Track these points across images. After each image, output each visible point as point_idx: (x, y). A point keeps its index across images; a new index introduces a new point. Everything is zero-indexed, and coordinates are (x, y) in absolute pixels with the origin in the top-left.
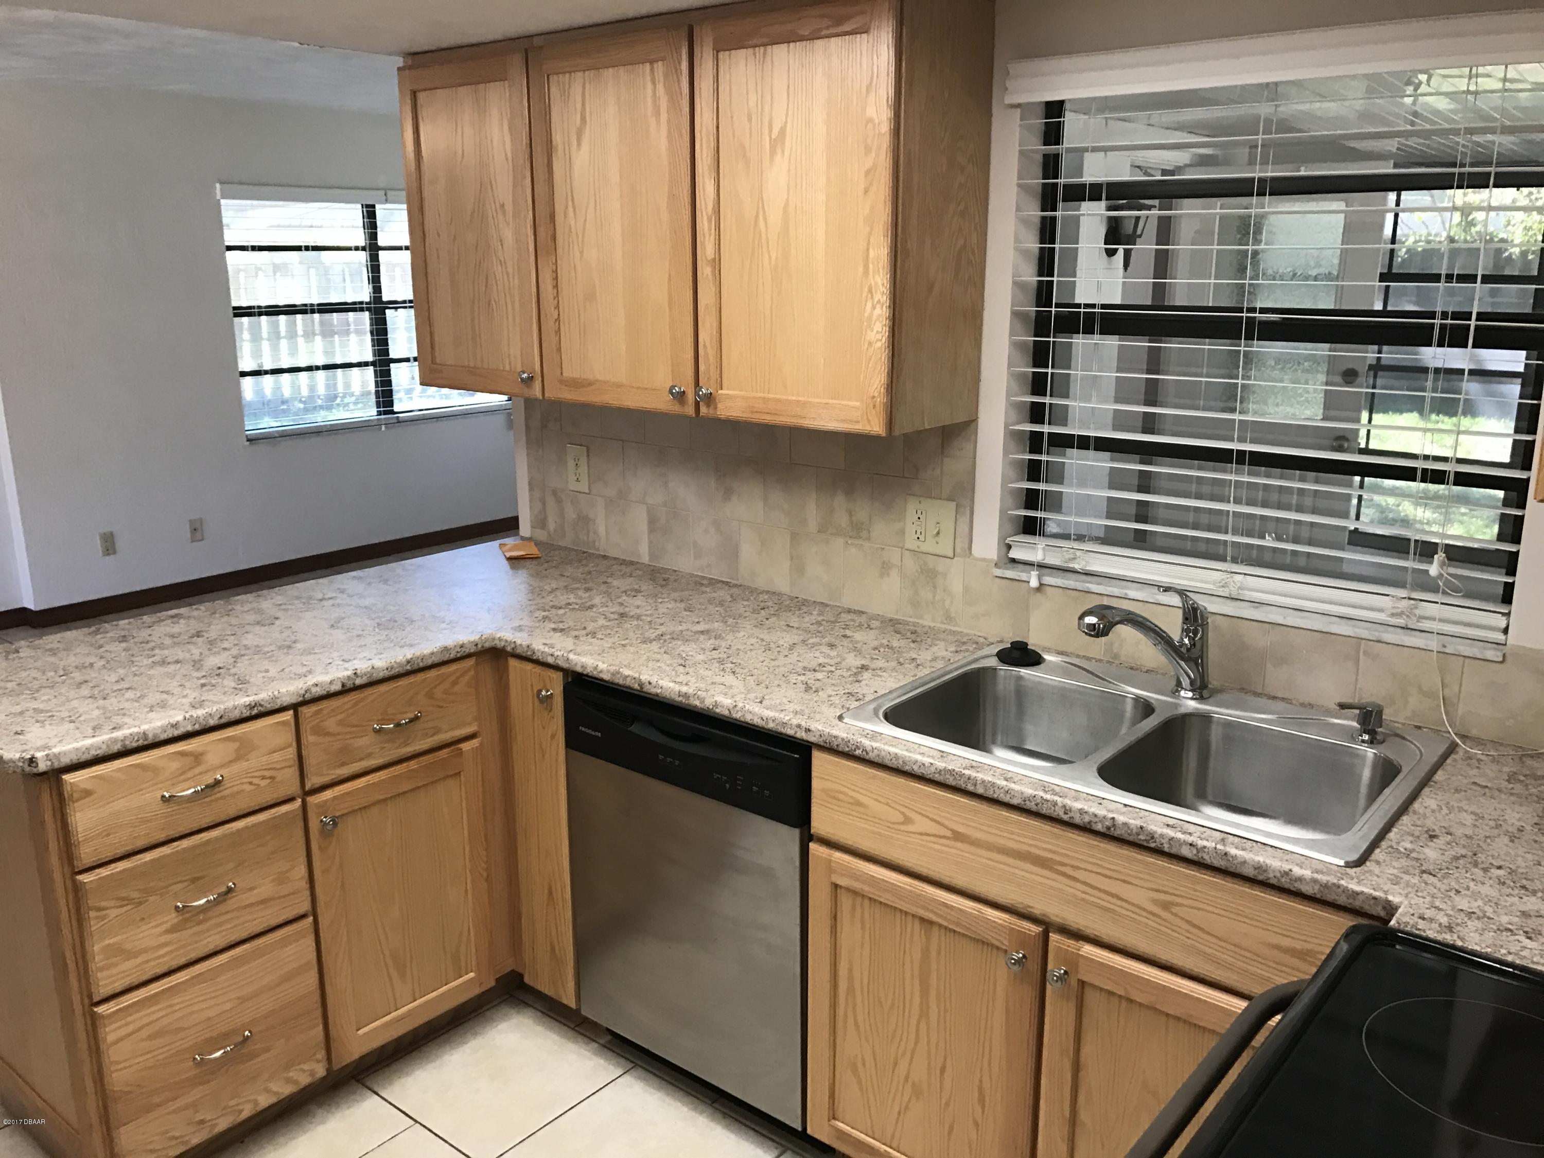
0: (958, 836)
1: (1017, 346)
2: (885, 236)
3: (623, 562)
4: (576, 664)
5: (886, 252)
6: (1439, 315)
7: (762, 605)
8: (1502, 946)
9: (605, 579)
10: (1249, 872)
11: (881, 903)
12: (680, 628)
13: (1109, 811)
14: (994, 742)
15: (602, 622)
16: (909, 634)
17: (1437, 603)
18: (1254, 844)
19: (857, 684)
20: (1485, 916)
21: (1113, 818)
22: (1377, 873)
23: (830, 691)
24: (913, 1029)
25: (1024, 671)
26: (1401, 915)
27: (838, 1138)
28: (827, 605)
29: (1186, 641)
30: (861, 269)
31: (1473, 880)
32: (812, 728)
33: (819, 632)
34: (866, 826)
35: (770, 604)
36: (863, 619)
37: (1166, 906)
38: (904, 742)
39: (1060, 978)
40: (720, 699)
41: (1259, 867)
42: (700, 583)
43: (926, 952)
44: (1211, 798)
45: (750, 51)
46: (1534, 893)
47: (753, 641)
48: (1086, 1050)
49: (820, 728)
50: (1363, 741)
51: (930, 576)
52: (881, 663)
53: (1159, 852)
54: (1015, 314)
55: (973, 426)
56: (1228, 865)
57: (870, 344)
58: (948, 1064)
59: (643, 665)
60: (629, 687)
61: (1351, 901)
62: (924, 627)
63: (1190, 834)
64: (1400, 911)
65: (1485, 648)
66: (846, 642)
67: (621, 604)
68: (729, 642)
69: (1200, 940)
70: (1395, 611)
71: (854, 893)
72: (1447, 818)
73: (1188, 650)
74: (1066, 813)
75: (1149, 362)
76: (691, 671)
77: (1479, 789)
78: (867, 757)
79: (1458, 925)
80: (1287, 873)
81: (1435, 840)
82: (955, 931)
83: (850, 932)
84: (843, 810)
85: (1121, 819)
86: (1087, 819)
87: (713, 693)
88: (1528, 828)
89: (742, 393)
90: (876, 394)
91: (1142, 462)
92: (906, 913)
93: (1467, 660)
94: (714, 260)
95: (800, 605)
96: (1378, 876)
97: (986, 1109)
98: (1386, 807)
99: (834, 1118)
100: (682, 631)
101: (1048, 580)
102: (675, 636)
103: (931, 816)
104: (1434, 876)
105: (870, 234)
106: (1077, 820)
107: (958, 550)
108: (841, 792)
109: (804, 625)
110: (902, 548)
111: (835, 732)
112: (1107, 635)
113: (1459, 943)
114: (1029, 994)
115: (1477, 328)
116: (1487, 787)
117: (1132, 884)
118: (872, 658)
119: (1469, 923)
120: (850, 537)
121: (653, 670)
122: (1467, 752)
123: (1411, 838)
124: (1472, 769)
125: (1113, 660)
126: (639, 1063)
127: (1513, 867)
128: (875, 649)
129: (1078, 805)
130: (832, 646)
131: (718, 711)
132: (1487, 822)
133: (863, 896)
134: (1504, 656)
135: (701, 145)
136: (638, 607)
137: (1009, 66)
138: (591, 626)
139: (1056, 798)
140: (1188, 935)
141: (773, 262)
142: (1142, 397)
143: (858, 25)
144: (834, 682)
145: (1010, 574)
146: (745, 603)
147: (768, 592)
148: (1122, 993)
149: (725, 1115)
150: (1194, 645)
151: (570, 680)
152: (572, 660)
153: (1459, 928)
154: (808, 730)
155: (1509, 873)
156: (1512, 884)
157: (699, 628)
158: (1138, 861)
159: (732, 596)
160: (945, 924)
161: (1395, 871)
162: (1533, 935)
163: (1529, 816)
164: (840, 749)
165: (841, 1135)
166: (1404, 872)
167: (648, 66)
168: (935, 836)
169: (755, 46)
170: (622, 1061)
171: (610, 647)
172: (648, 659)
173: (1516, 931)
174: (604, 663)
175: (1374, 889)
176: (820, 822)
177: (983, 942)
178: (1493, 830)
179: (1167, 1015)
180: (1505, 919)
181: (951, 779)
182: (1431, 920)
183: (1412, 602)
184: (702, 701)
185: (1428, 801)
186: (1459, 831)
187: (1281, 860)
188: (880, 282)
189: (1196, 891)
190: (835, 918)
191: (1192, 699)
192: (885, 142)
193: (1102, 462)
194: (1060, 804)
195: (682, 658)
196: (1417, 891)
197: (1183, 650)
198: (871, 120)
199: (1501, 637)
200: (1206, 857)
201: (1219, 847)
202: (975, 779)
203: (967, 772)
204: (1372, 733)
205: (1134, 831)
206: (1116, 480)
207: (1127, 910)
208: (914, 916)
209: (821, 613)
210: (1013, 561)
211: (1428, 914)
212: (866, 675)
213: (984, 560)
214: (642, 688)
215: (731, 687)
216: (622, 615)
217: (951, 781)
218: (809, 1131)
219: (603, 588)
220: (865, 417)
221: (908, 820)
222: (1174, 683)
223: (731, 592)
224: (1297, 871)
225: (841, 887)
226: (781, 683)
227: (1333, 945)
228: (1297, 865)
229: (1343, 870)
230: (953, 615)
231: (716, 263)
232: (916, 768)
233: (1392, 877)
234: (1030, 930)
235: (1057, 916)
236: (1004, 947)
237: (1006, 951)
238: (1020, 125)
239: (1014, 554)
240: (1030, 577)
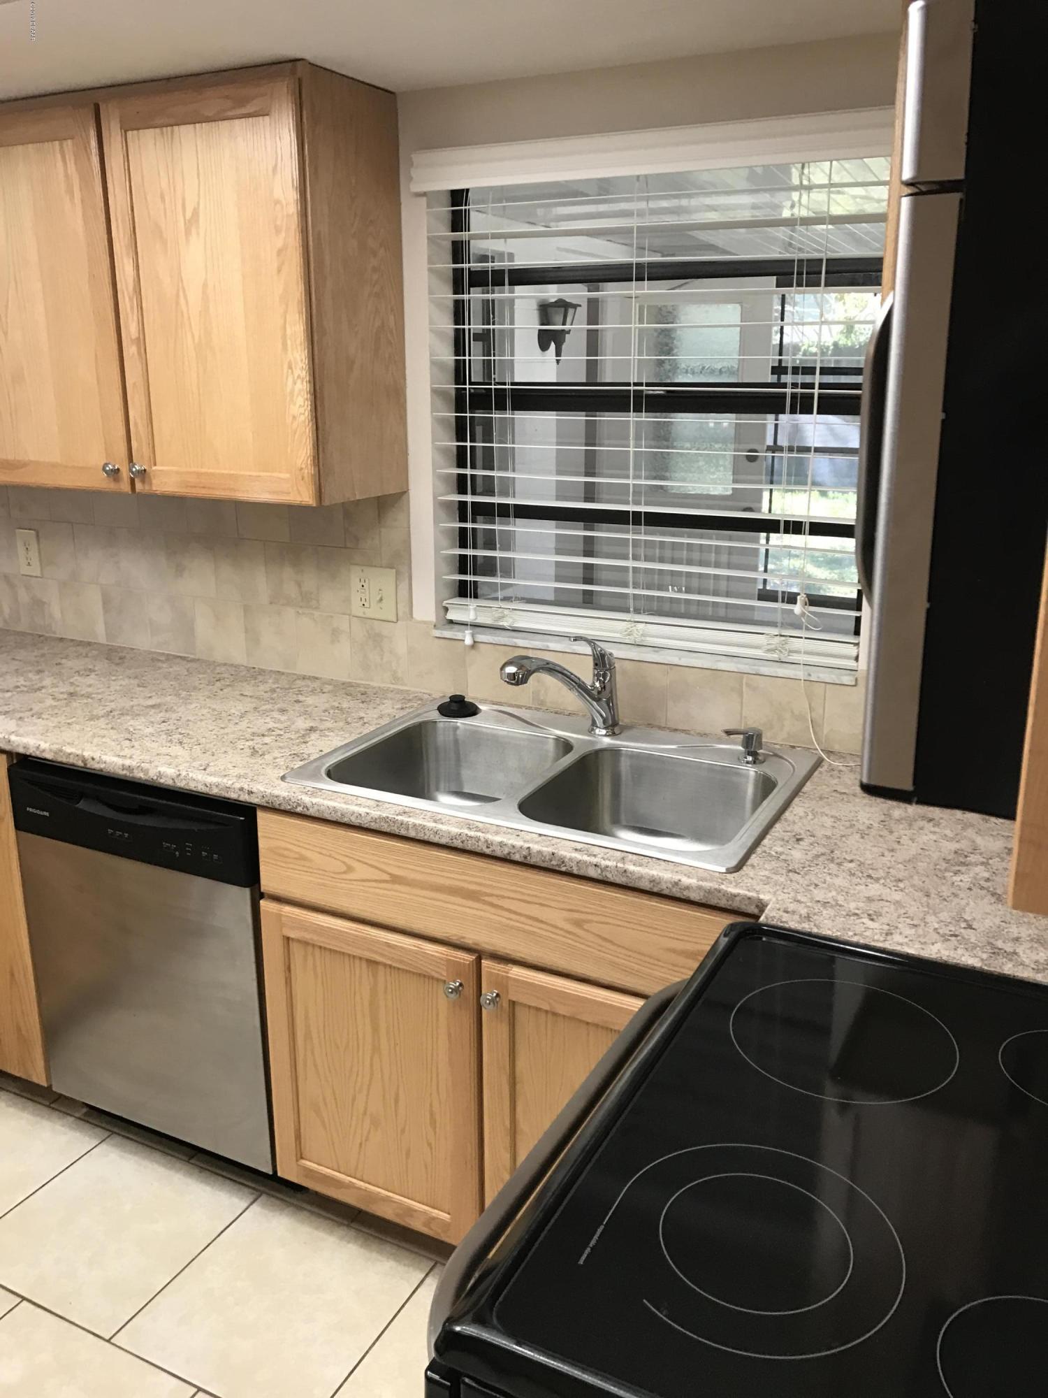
0: (396, 879)
1: (442, 421)
2: (300, 313)
3: (81, 643)
4: (18, 746)
5: (302, 328)
6: (789, 385)
7: (218, 676)
8: (849, 929)
9: (59, 661)
10: (645, 885)
11: (330, 950)
12: (132, 703)
13: (525, 841)
14: (437, 789)
15: (50, 702)
16: (359, 695)
17: (801, 638)
18: (650, 860)
19: (304, 746)
20: (837, 904)
21: (529, 848)
22: (752, 876)
23: (276, 754)
24: (367, 1063)
25: (460, 722)
26: (769, 910)
27: (306, 1176)
28: (283, 674)
29: (597, 684)
30: (280, 346)
31: (830, 874)
32: (254, 790)
33: (273, 699)
34: (311, 879)
35: (226, 675)
36: (316, 684)
37: (578, 924)
38: (343, 796)
39: (493, 1001)
40: (163, 769)
41: (653, 881)
42: (155, 659)
43: (374, 991)
44: (624, 823)
45: (158, 130)
46: (877, 880)
47: (205, 711)
48: (520, 1064)
49: (262, 789)
50: (748, 762)
51: (376, 639)
52: (329, 724)
53: (569, 875)
54: (435, 392)
55: (404, 497)
56: (628, 881)
57: (294, 417)
58: (401, 1092)
59: (88, 742)
60: (73, 765)
61: (730, 903)
62: (374, 688)
63: (595, 856)
64: (769, 907)
65: (842, 675)
66: (297, 707)
67: (72, 684)
68: (180, 714)
69: (610, 952)
70: (769, 647)
71: (305, 943)
72: (812, 822)
73: (599, 693)
74: (488, 847)
75: (587, 438)
76: (136, 744)
77: (838, 795)
78: (308, 813)
79: (815, 914)
80: (676, 884)
81: (801, 843)
82: (399, 969)
83: (304, 981)
84: (291, 866)
85: (535, 847)
86: (506, 851)
87: (156, 763)
88: (876, 825)
89: (175, 468)
90: (304, 466)
91: (586, 529)
92: (354, 957)
93: (828, 686)
94: (138, 338)
95: (256, 674)
96: (752, 878)
97: (437, 1130)
98: (762, 817)
99: (302, 1158)
100: (132, 706)
101: (480, 638)
102: (125, 711)
103: (370, 862)
104: (799, 874)
105: (286, 312)
106: (499, 853)
107: (400, 614)
108: (286, 849)
109: (258, 694)
110: (349, 615)
111: (276, 792)
112: (526, 682)
113: (815, 930)
114: (467, 1019)
115: (820, 396)
116: (845, 793)
117: (550, 907)
118: (321, 720)
119: (825, 912)
120: (301, 607)
121: (98, 745)
122: (830, 765)
123: (782, 843)
124: (834, 779)
125: (539, 705)
126: (116, 1130)
127: (862, 860)
128: (325, 711)
129: (498, 839)
130: (283, 711)
131: (162, 781)
132: (844, 823)
133: (314, 946)
134: (856, 680)
135: (117, 227)
136: (90, 686)
137: (412, 156)
138: (36, 708)
139: (479, 834)
140: (600, 948)
141: (196, 341)
142: (583, 470)
143: (257, 109)
144: (281, 745)
145: (448, 634)
146: (201, 676)
147: (225, 664)
148: (546, 1007)
149: (202, 1169)
150: (604, 687)
151: (15, 761)
152: (13, 742)
153: (816, 917)
154: (250, 793)
155: (859, 865)
156: (860, 875)
157: (150, 702)
158: (554, 885)
159: (188, 671)
160: (389, 962)
161: (767, 873)
162: (875, 917)
163: (877, 815)
164: (282, 808)
165: (309, 1173)
166: (774, 873)
167: (57, 143)
168: (376, 881)
169: (161, 126)
170: (98, 1130)
171: (54, 727)
172: (94, 736)
173: (862, 916)
174: (46, 742)
175: (749, 890)
176: (269, 879)
177: (424, 976)
178: (848, 830)
179: (588, 1023)
180: (852, 906)
181: (386, 826)
182: (794, 912)
183: (783, 638)
184: (146, 772)
185: (797, 808)
186: (820, 833)
187: (672, 872)
188: (299, 359)
189: (603, 907)
190: (289, 969)
191: (606, 735)
192: (294, 222)
193: (548, 529)
194: (482, 839)
195: (129, 732)
196: (784, 888)
197: (595, 692)
198: (277, 202)
199: (852, 664)
200: (609, 876)
201: (620, 865)
202: (407, 825)
203: (400, 818)
204: (754, 754)
205: (547, 858)
206: (562, 546)
207: (546, 931)
208: (361, 958)
209: (276, 681)
210: (451, 622)
211: (792, 907)
212: (314, 736)
213: (425, 622)
214: (85, 764)
215: (176, 757)
216: (71, 694)
217: (385, 828)
218: (279, 1174)
219: (56, 669)
220: (295, 488)
221: (350, 869)
222: (590, 722)
223: (187, 667)
224: (686, 881)
225: (293, 939)
226: (228, 749)
227: (713, 943)
228: (685, 875)
229: (723, 876)
230: (400, 675)
231: (141, 342)
232: (353, 819)
233: (764, 878)
234: (464, 959)
235: (486, 943)
236: (444, 978)
237: (445, 981)
238: (427, 213)
239: (451, 615)
240: (465, 637)
